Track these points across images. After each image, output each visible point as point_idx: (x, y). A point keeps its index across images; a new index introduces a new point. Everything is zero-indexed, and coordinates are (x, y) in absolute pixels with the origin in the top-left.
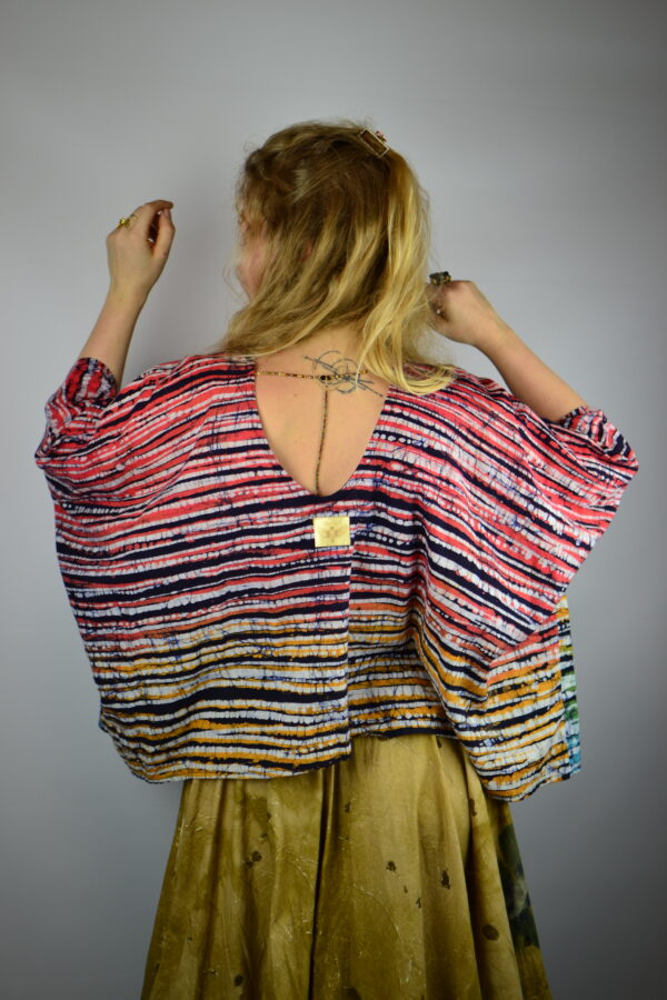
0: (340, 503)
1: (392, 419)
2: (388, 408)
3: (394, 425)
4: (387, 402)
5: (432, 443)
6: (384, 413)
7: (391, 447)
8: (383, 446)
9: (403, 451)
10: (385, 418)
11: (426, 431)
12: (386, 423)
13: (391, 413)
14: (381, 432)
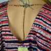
0: (25, 44)
1: (39, 20)
2: (38, 17)
3: (39, 22)
4: (38, 15)
5: (49, 29)
6: (37, 18)
7: (37, 29)
8: (35, 28)
9: (40, 30)
10: (37, 20)
11: (47, 25)
12: (37, 21)
13: (39, 19)
14: (35, 24)
